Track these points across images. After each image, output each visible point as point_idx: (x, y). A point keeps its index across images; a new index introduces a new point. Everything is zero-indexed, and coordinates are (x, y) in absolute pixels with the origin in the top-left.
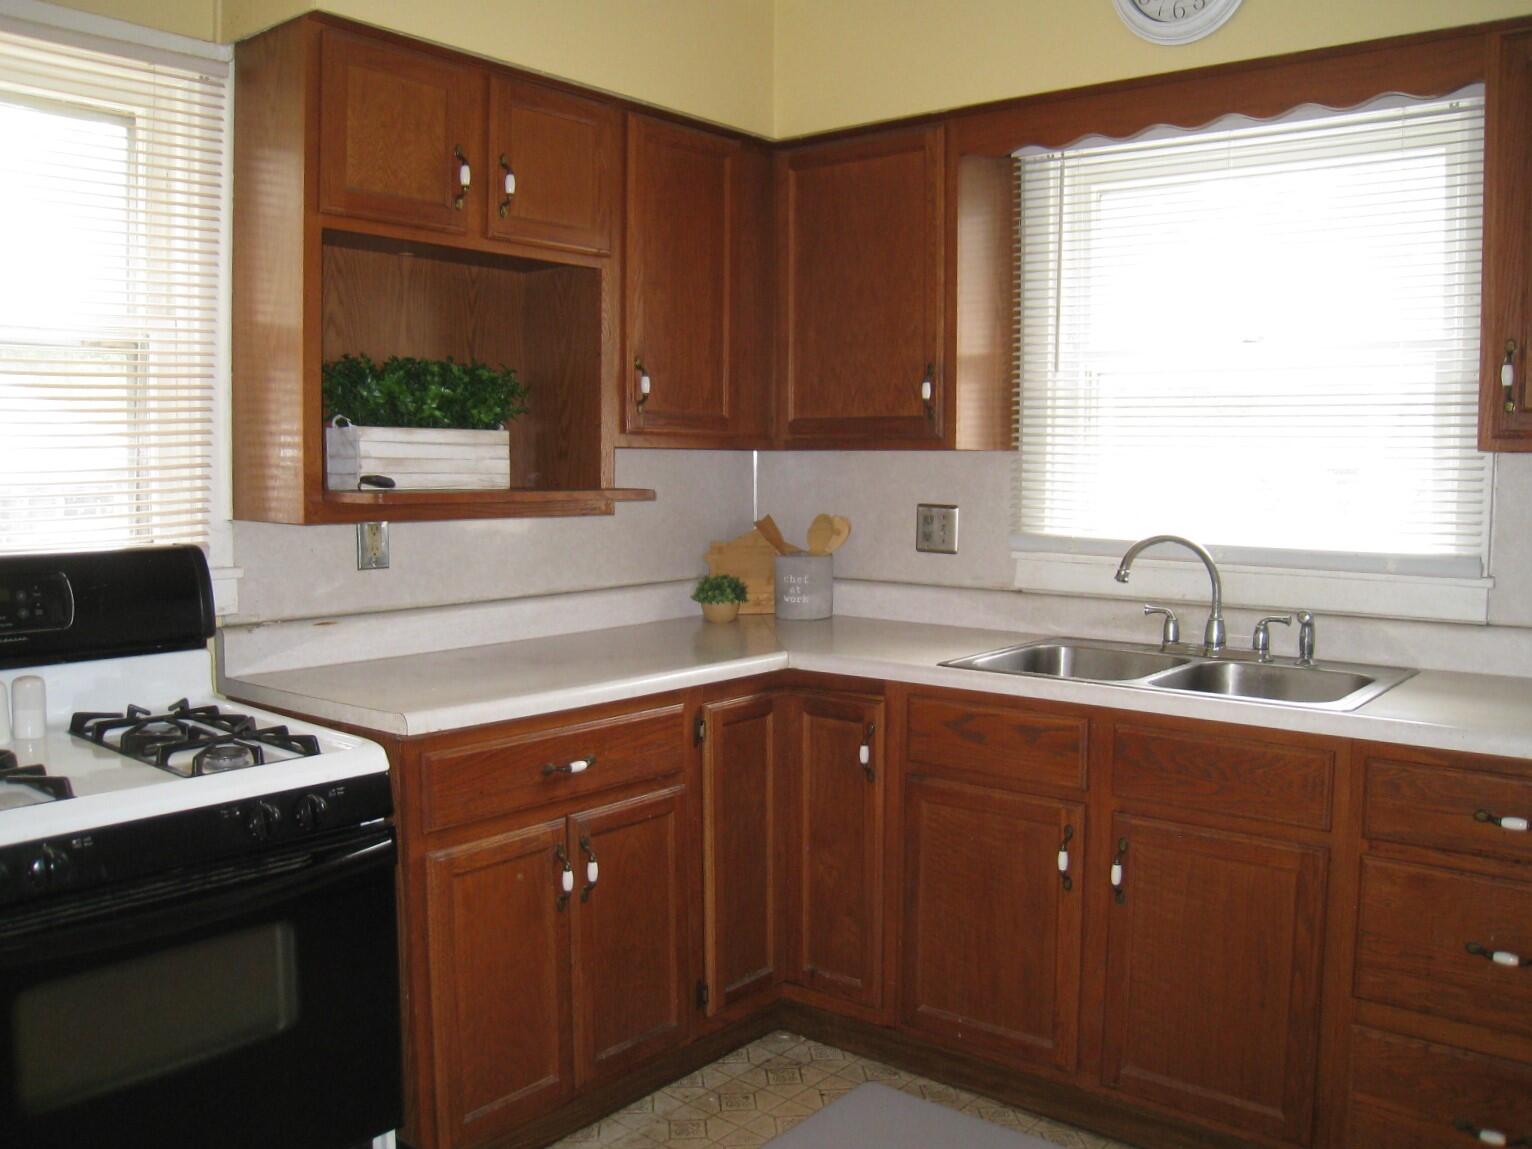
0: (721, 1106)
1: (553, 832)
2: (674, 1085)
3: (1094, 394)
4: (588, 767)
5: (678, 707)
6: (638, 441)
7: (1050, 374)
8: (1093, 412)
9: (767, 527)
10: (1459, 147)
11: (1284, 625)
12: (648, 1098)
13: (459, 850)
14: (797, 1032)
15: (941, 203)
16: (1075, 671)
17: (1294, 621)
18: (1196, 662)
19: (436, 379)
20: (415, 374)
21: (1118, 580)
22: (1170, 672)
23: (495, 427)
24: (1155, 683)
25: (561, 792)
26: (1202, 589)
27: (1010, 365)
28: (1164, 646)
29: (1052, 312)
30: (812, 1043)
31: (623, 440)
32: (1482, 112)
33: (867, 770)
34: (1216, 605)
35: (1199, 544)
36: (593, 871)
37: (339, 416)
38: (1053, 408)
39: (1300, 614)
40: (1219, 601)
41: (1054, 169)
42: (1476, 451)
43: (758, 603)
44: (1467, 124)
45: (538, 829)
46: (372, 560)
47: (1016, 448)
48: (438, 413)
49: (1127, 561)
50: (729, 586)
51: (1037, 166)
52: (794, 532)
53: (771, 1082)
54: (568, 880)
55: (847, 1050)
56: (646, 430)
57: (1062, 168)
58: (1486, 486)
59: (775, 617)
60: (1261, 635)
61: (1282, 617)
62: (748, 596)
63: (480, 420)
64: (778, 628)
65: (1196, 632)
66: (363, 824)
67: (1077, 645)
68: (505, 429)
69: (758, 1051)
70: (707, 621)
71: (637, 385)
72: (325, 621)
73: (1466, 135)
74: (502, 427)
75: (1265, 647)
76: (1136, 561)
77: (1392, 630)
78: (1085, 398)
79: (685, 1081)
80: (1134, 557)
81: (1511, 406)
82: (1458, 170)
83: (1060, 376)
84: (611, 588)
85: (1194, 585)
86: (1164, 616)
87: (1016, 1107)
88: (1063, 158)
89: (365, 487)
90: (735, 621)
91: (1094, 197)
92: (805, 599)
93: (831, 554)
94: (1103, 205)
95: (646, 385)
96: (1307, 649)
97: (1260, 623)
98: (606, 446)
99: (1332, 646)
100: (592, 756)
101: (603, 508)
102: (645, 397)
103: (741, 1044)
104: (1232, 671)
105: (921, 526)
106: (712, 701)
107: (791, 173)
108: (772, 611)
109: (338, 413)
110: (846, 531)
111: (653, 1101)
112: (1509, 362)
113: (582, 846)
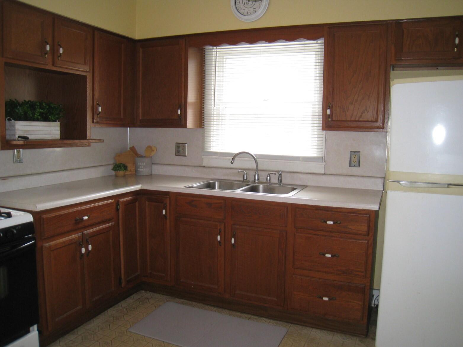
0: (127, 311)
1: (78, 237)
2: (114, 307)
3: (224, 113)
4: (88, 218)
5: (112, 201)
6: (97, 125)
7: (212, 108)
8: (224, 118)
9: (133, 149)
10: (318, 53)
11: (274, 175)
12: (106, 311)
13: (52, 243)
14: (146, 290)
15: (184, 60)
16: (220, 188)
17: (277, 173)
18: (252, 185)
19: (39, 107)
20: (32, 106)
21: (232, 163)
22: (245, 188)
23: (55, 121)
24: (242, 190)
25: (80, 225)
26: (253, 166)
27: (202, 105)
28: (243, 181)
29: (213, 91)
30: (150, 293)
31: (93, 125)
32: (323, 45)
33: (165, 216)
34: (257, 170)
35: (252, 154)
36: (90, 247)
37: (8, 118)
38: (213, 117)
39: (278, 172)
40: (258, 169)
41: (214, 52)
42: (321, 130)
43: (131, 171)
44: (320, 47)
45: (74, 236)
46: (18, 160)
47: (203, 128)
48: (39, 117)
49: (233, 159)
50: (123, 166)
51: (210, 51)
52: (141, 151)
53: (141, 304)
54: (83, 250)
55: (161, 294)
56: (100, 122)
57: (216, 52)
58: (324, 139)
59: (136, 174)
60: (269, 178)
61: (274, 173)
62: (128, 169)
63: (52, 119)
64: (136, 177)
65: (252, 177)
66: (25, 237)
67: (220, 181)
68: (58, 122)
69: (135, 296)
70: (116, 176)
71: (97, 109)
72: (4, 178)
73: (320, 50)
74: (57, 121)
75: (270, 181)
76: (236, 158)
77: (301, 176)
78: (222, 114)
79: (116, 306)
80: (235, 157)
81: (330, 120)
82: (318, 58)
83: (215, 108)
84: (88, 167)
85: (251, 165)
86: (243, 173)
87: (208, 304)
88: (217, 49)
89: (19, 139)
90: (124, 176)
91: (224, 60)
92: (144, 169)
93: (151, 157)
94: (227, 62)
95: (100, 109)
96: (280, 181)
97: (268, 174)
98: (88, 127)
99: (287, 180)
100: (89, 215)
101: (88, 144)
102: (100, 112)
103: (131, 294)
104: (261, 187)
105: (177, 148)
106: (122, 199)
107: (141, 50)
108: (134, 173)
109: (8, 117)
110: (156, 150)
111: (108, 312)
112: (329, 109)
113: (87, 240)
